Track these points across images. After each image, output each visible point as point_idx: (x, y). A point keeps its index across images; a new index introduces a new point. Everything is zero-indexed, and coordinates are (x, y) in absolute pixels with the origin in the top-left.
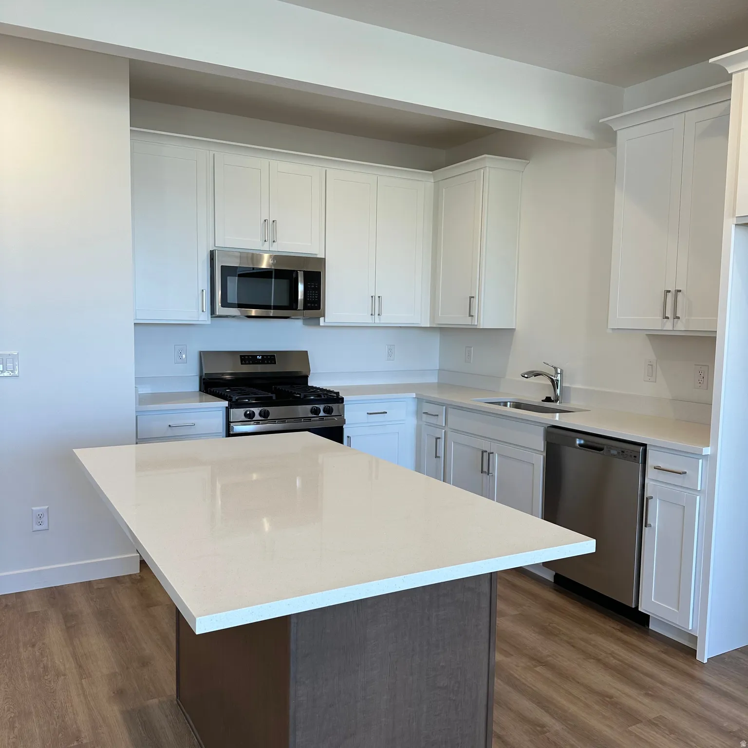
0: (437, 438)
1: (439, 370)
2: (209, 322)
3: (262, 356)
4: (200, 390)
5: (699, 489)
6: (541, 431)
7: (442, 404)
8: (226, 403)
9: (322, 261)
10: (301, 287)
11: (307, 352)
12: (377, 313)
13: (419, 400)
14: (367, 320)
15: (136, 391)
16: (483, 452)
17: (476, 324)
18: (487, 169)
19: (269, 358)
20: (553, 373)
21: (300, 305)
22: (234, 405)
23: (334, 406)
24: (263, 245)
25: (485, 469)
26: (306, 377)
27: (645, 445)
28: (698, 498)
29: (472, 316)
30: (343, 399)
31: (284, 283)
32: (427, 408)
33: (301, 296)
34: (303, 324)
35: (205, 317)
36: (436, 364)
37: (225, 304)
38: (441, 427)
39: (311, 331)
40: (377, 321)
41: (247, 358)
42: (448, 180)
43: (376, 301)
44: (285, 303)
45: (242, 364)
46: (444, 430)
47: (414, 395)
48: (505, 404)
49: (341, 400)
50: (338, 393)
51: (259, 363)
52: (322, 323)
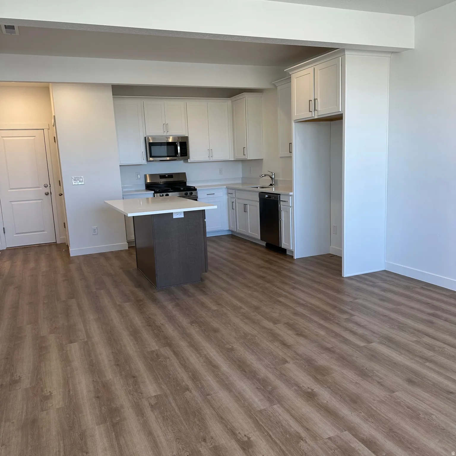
0: (233, 202)
1: (242, 178)
2: (146, 163)
3: (168, 175)
4: (146, 189)
5: (291, 206)
6: (258, 194)
7: (233, 189)
8: (153, 192)
9: (187, 138)
10: (179, 148)
11: (185, 173)
12: (211, 156)
13: (228, 188)
14: (207, 159)
15: (122, 190)
16: (244, 204)
17: (246, 158)
18: (246, 98)
19: (171, 176)
20: (271, 175)
21: (179, 155)
22: (156, 192)
23: (194, 192)
24: (164, 134)
25: (245, 211)
26: (185, 183)
27: (280, 194)
28: (291, 208)
29: (245, 155)
30: (196, 189)
31: (173, 147)
32: (230, 191)
33: (179, 151)
34: (184, 162)
35: (144, 162)
36: (241, 176)
37: (151, 156)
38: (234, 198)
39: (186, 164)
40: (211, 159)
41: (162, 176)
42: (236, 101)
43: (210, 151)
44: (174, 155)
45: (160, 178)
46: (235, 199)
47: (225, 187)
48: (257, 188)
49: (195, 190)
50: (194, 187)
51: (167, 178)
52: (189, 161)
